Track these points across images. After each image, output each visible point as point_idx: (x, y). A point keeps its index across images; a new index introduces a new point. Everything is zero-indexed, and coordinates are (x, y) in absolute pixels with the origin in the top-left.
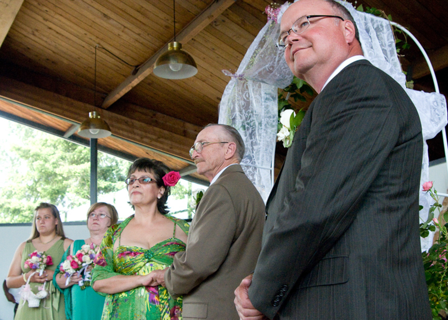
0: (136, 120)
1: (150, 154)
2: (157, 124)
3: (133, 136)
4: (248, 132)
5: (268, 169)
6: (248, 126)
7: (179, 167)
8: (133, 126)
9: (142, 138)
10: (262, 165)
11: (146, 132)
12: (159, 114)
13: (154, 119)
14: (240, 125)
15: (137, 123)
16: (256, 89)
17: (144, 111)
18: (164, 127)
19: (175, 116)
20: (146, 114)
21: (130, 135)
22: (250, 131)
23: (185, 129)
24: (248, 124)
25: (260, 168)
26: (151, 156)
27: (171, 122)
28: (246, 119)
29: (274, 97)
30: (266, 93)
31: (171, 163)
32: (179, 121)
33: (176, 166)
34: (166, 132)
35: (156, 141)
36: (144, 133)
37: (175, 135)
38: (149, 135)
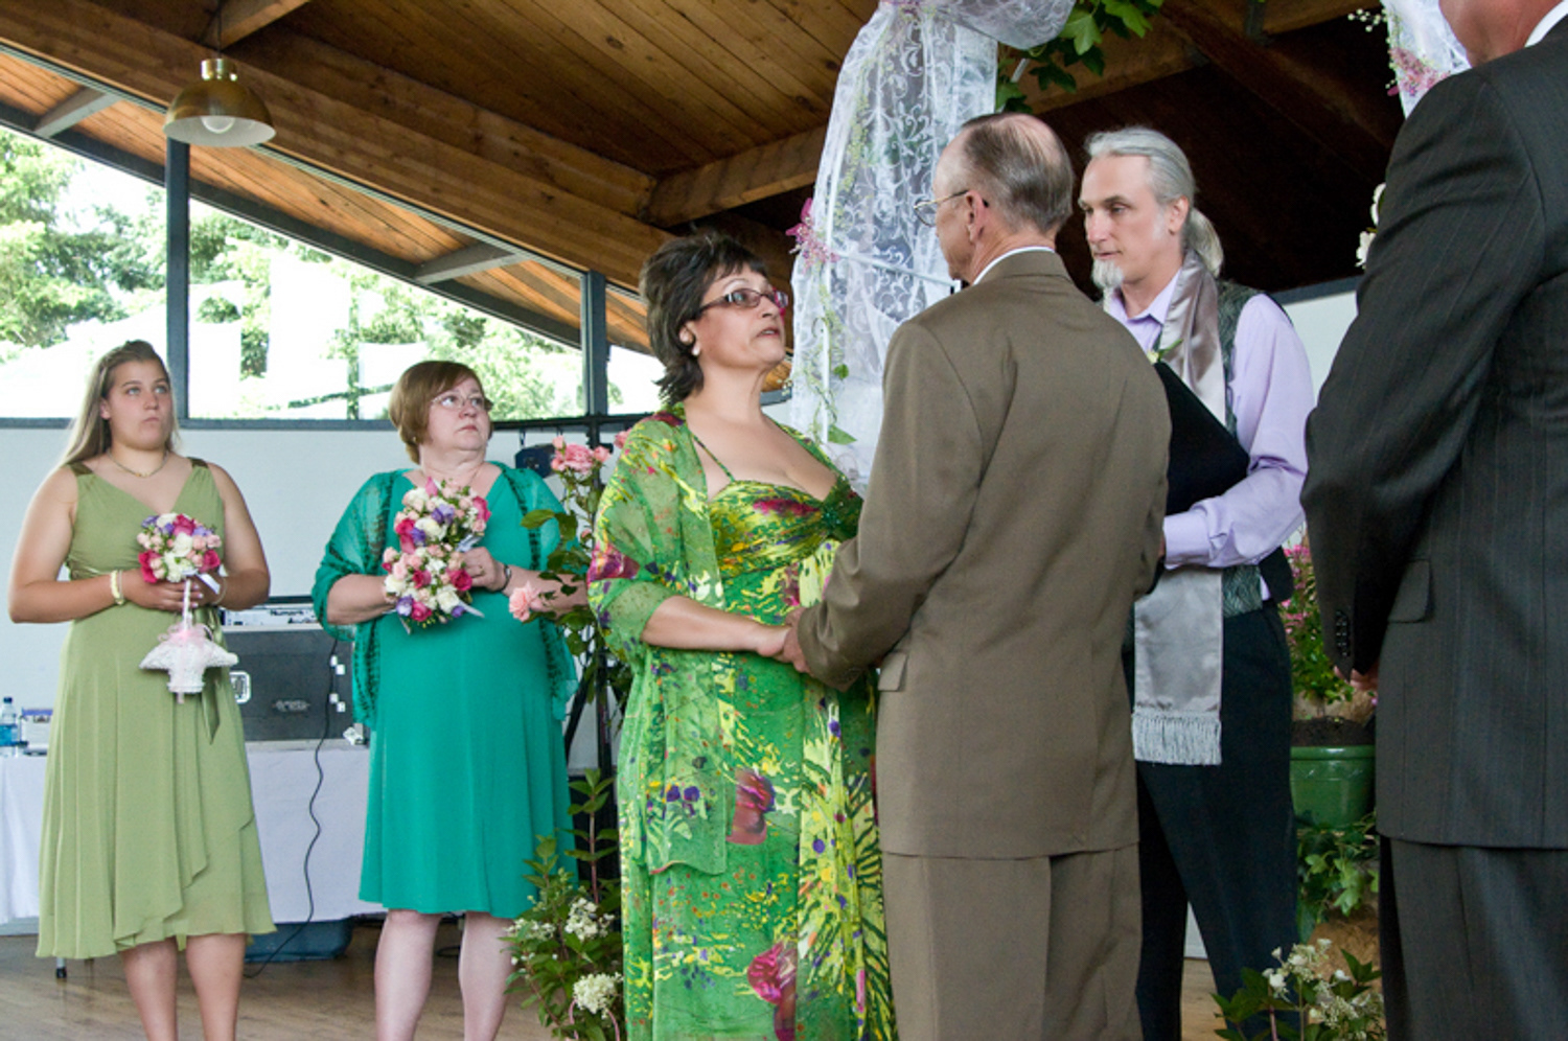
0: (321, 92)
1: (333, 207)
2: (387, 107)
3: (310, 143)
4: (909, 171)
5: (944, 284)
6: (911, 153)
7: (423, 253)
8: (309, 110)
9: (341, 153)
10: (930, 271)
11: (353, 132)
12: (396, 79)
13: (381, 92)
14: (884, 148)
15: (325, 103)
16: (939, 43)
17: (349, 63)
18: (411, 121)
19: (446, 86)
20: (350, 76)
21: (301, 140)
22: (917, 168)
23: (480, 132)
24: (912, 147)
25: (929, 280)
26: (333, 211)
27: (433, 104)
28: (907, 134)
29: (989, 69)
30: (966, 58)
31: (399, 237)
32: (461, 106)
33: (416, 249)
34: (419, 138)
35: (388, 164)
36: (345, 137)
37: (446, 148)
38: (363, 145)
